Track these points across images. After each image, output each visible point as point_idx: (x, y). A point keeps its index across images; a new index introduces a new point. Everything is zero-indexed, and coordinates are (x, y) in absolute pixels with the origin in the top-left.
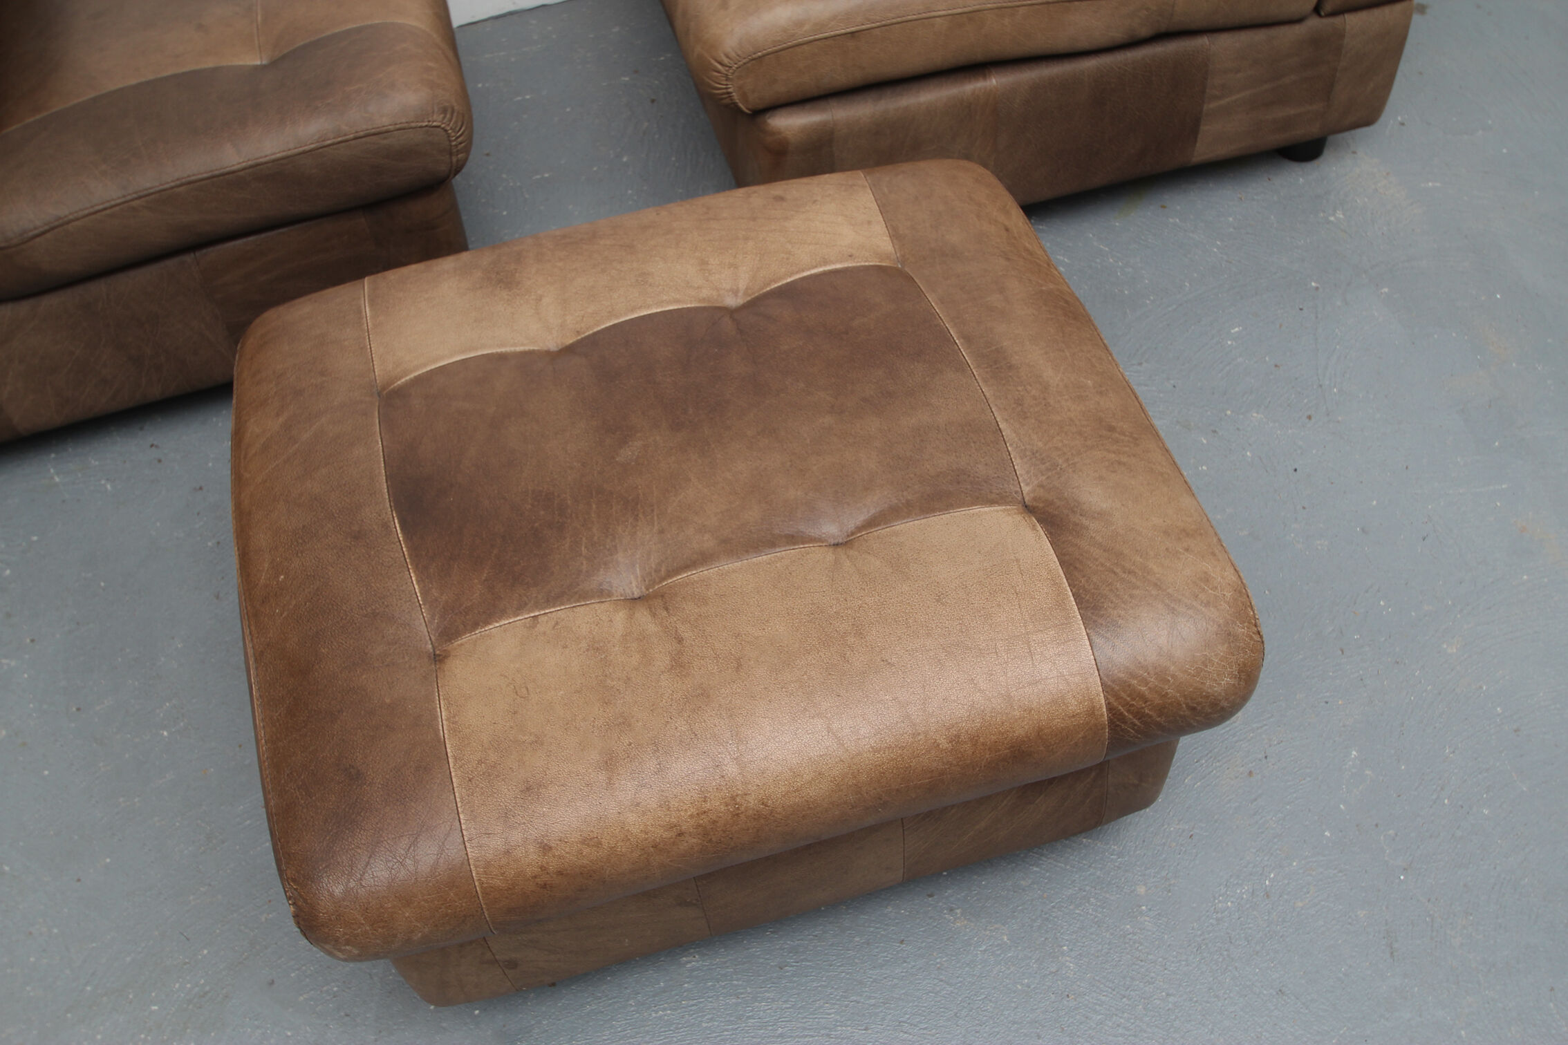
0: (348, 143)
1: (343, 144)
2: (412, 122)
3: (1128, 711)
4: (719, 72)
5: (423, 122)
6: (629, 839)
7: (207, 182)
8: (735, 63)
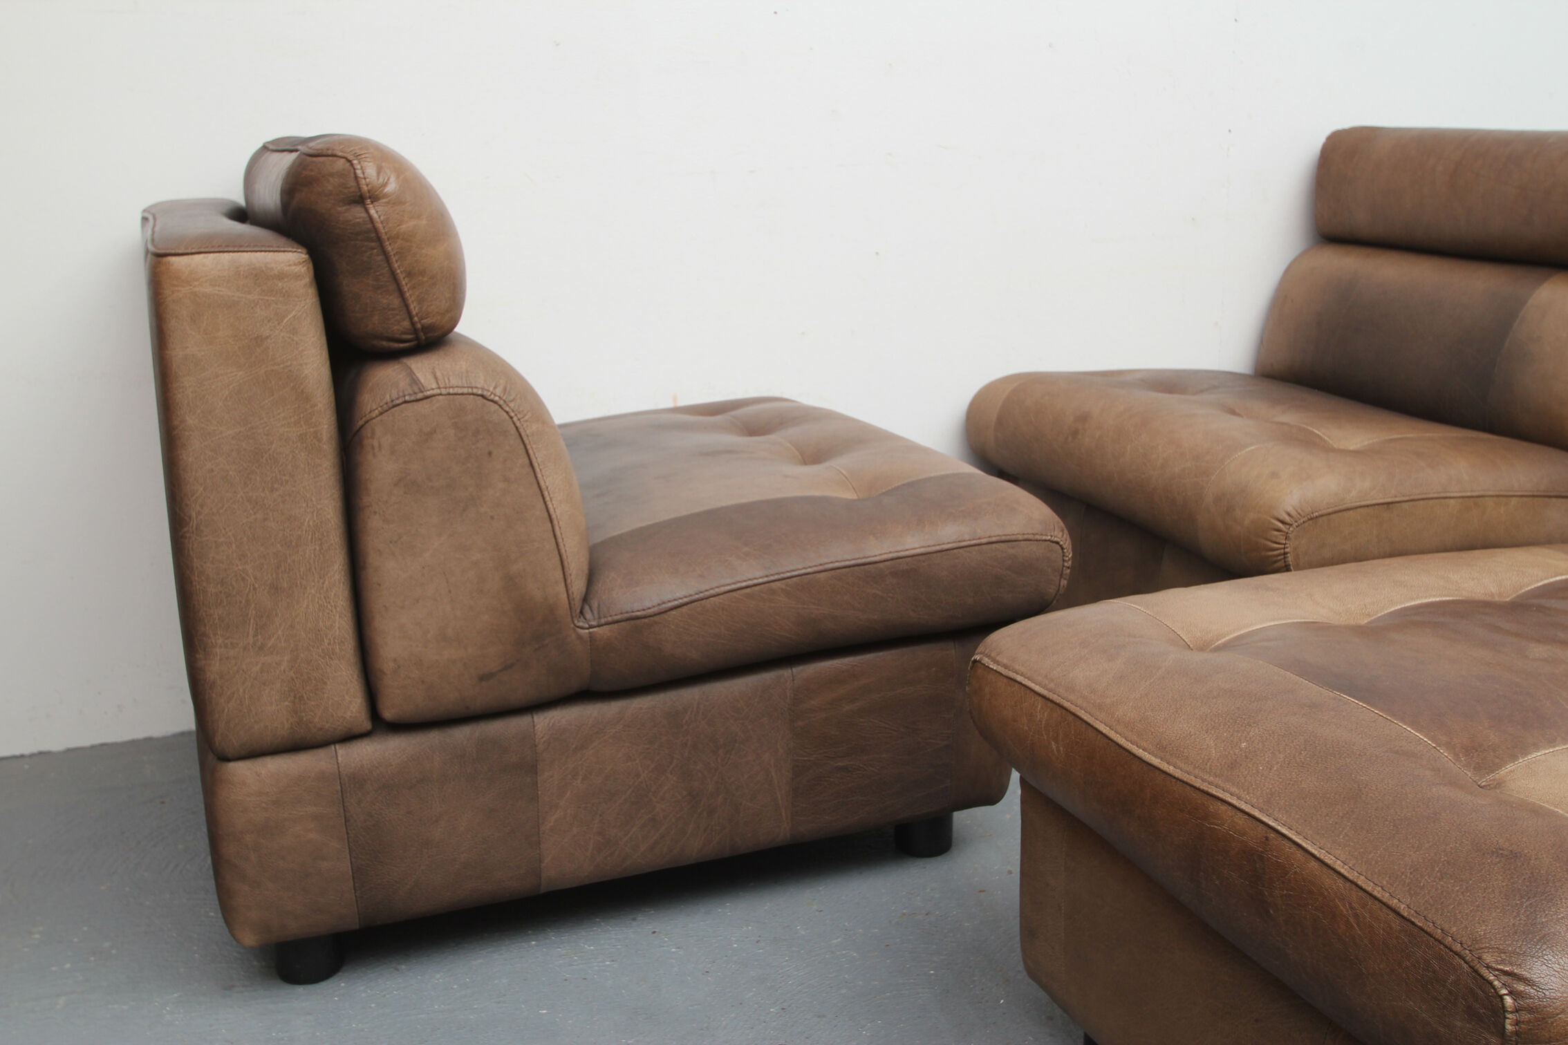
2: (1037, 534)
4: (1278, 529)
7: (847, 570)
8: (1296, 522)
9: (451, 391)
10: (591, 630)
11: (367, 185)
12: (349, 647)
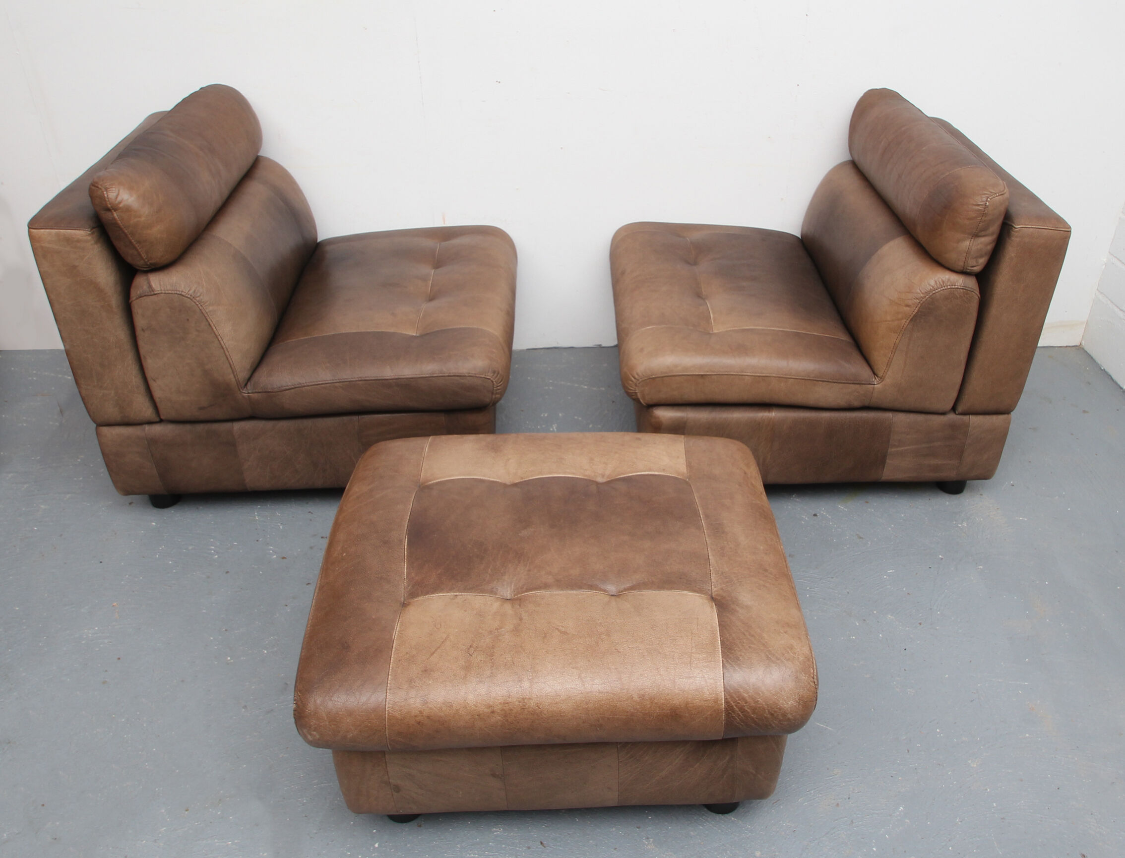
0: (444, 378)
1: (442, 378)
2: (477, 374)
3: (736, 706)
4: (632, 381)
5: (482, 375)
6: (467, 708)
7: (374, 381)
8: (641, 379)
9: (167, 292)
10: (249, 394)
11: (110, 204)
12: (142, 388)
